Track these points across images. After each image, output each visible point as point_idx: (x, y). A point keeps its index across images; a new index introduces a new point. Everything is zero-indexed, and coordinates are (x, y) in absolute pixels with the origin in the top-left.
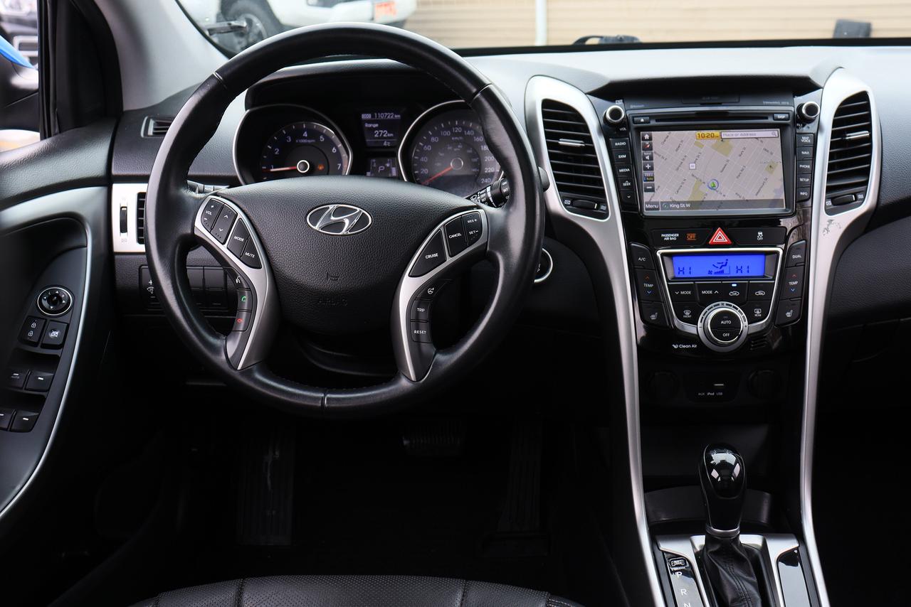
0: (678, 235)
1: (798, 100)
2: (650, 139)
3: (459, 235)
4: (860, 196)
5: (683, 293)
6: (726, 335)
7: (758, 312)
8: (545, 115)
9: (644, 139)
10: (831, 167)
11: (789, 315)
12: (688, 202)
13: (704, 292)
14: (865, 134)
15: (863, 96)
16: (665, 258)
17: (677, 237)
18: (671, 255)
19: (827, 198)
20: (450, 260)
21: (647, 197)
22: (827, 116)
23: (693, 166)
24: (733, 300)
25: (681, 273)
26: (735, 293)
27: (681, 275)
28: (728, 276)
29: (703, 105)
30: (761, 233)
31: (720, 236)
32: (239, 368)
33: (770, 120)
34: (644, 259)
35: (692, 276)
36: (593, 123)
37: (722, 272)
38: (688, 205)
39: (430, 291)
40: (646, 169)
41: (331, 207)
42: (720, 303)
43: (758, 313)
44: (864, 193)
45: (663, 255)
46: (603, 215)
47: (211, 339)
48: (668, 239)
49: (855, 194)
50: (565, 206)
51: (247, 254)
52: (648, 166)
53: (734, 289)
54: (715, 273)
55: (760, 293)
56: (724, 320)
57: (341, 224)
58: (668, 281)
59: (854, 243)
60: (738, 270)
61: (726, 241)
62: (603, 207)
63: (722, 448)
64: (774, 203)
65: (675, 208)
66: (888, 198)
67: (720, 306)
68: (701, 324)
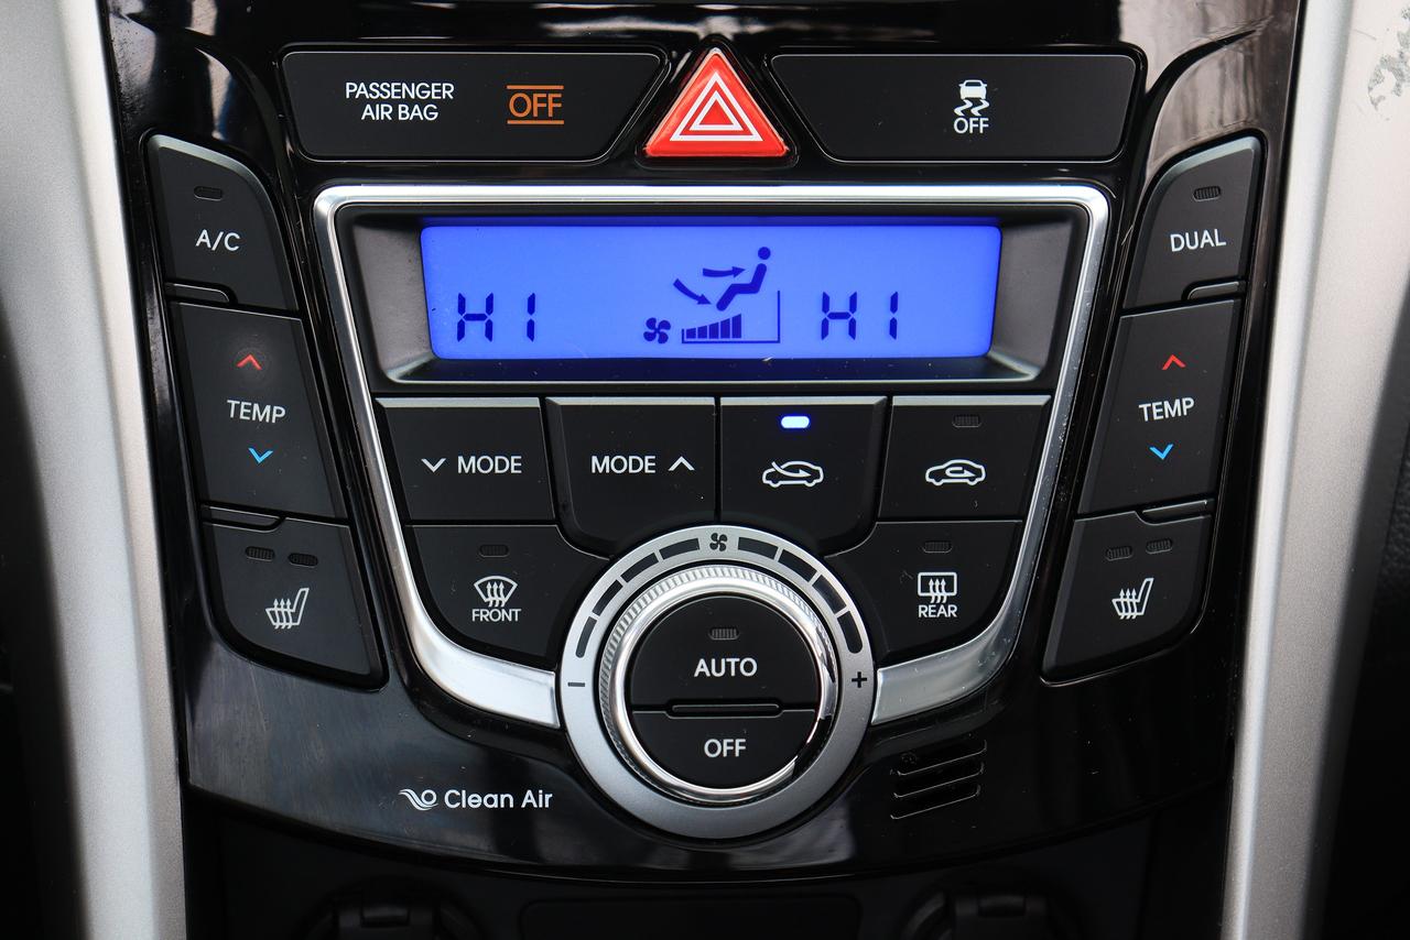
0: (448, 91)
5: (468, 465)
6: (724, 747)
7: (938, 592)
11: (1129, 604)
13: (602, 465)
16: (367, 239)
17: (442, 105)
18: (408, 222)
24: (780, 512)
25: (475, 329)
26: (800, 474)
27: (474, 346)
28: (768, 353)
30: (980, 91)
34: (227, 240)
35: (546, 347)
37: (732, 329)
42: (703, 533)
43: (937, 594)
45: (354, 218)
48: (383, 113)
53: (794, 445)
54: (690, 335)
55: (958, 473)
56: (717, 652)
58: (381, 386)
60: (829, 315)
61: (756, 137)
67: (705, 552)
68: (576, 667)
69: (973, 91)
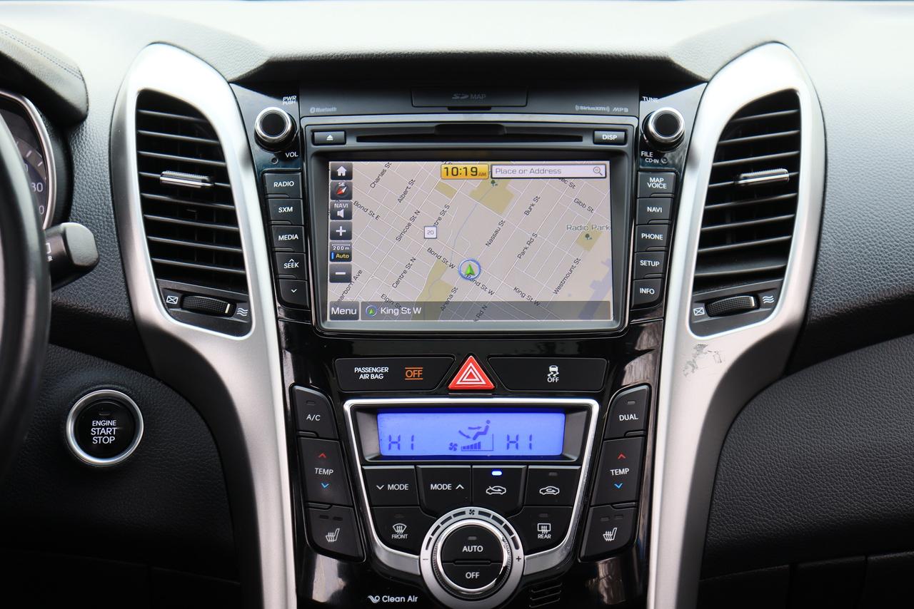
0: (386, 369)
1: (654, 107)
2: (349, 176)
4: (767, 299)
5: (391, 487)
6: (472, 575)
7: (544, 530)
8: (141, 122)
9: (335, 176)
10: (705, 239)
11: (609, 536)
12: (418, 304)
13: (434, 487)
14: (780, 174)
15: (788, 99)
16: (360, 416)
17: (385, 374)
18: (374, 411)
19: (695, 302)
21: (335, 292)
22: (705, 142)
23: (431, 232)
24: (492, 503)
25: (394, 446)
26: (499, 490)
27: (394, 451)
28: (489, 454)
29: (453, 109)
30: (556, 369)
31: (471, 374)
33: (587, 143)
34: (316, 417)
35: (418, 451)
36: (233, 142)
37: (478, 446)
38: (418, 311)
40: (335, 236)
42: (467, 509)
43: (544, 531)
44: (776, 292)
45: (355, 409)
46: (240, 329)
48: (366, 377)
49: (756, 294)
50: (168, 307)
52: (341, 231)
53: (497, 481)
54: (464, 448)
55: (550, 491)
56: (470, 543)
58: (364, 463)
59: (763, 394)
60: (509, 442)
61: (484, 383)
62: (241, 311)
64: (591, 308)
65: (391, 316)
66: (825, 306)
67: (467, 515)
68: (425, 553)
69: (553, 369)
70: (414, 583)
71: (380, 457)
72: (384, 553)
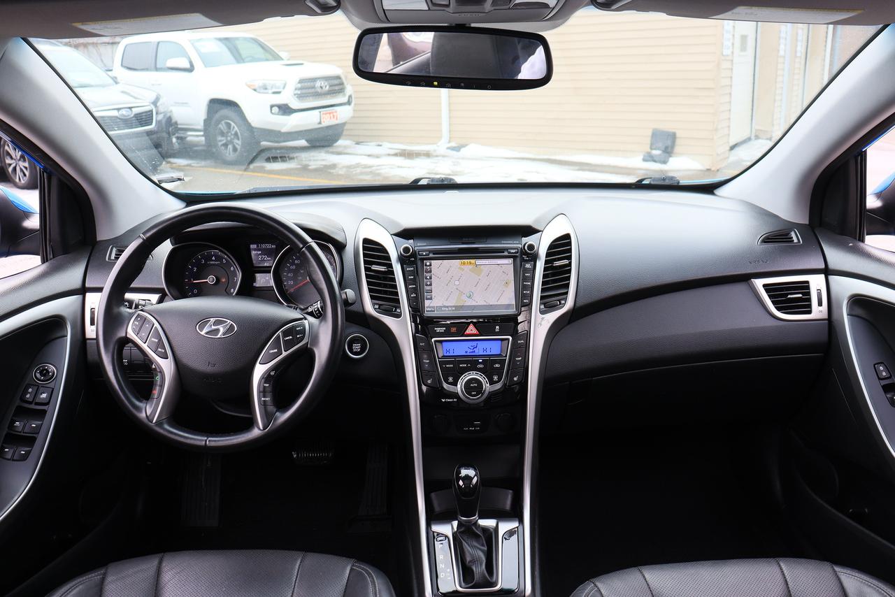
0: (445, 328)
1: (524, 240)
2: (430, 265)
3: (291, 337)
4: (563, 302)
5: (448, 366)
6: (474, 393)
8: (364, 248)
9: (426, 265)
10: (544, 283)
11: (515, 379)
12: (454, 306)
13: (461, 365)
14: (566, 262)
15: (567, 237)
16: (437, 343)
17: (444, 330)
18: (441, 342)
19: (541, 304)
20: (284, 354)
21: (427, 303)
22: (542, 252)
23: (457, 283)
24: (479, 370)
25: (448, 352)
26: (481, 366)
27: (448, 354)
28: (478, 354)
29: (463, 243)
31: (471, 329)
32: (154, 421)
33: (506, 254)
34: (423, 344)
35: (455, 354)
36: (393, 255)
37: (473, 352)
38: (454, 309)
39: (272, 373)
40: (427, 285)
41: (212, 320)
42: (471, 372)
43: (496, 378)
44: (565, 299)
45: (436, 341)
46: (398, 316)
47: (137, 403)
48: (438, 331)
49: (560, 301)
50: (375, 309)
51: (159, 350)
52: (428, 283)
53: (480, 363)
54: (470, 353)
55: (497, 366)
56: (473, 383)
57: (218, 330)
58: (439, 358)
59: (562, 331)
60: (484, 350)
61: (476, 332)
62: (398, 310)
63: (467, 466)
64: (508, 306)
65: (445, 310)
66: (581, 303)
67: (472, 374)
68: (459, 386)
69: (497, 327)
70: (455, 395)
71: (444, 356)
72: (445, 386)
